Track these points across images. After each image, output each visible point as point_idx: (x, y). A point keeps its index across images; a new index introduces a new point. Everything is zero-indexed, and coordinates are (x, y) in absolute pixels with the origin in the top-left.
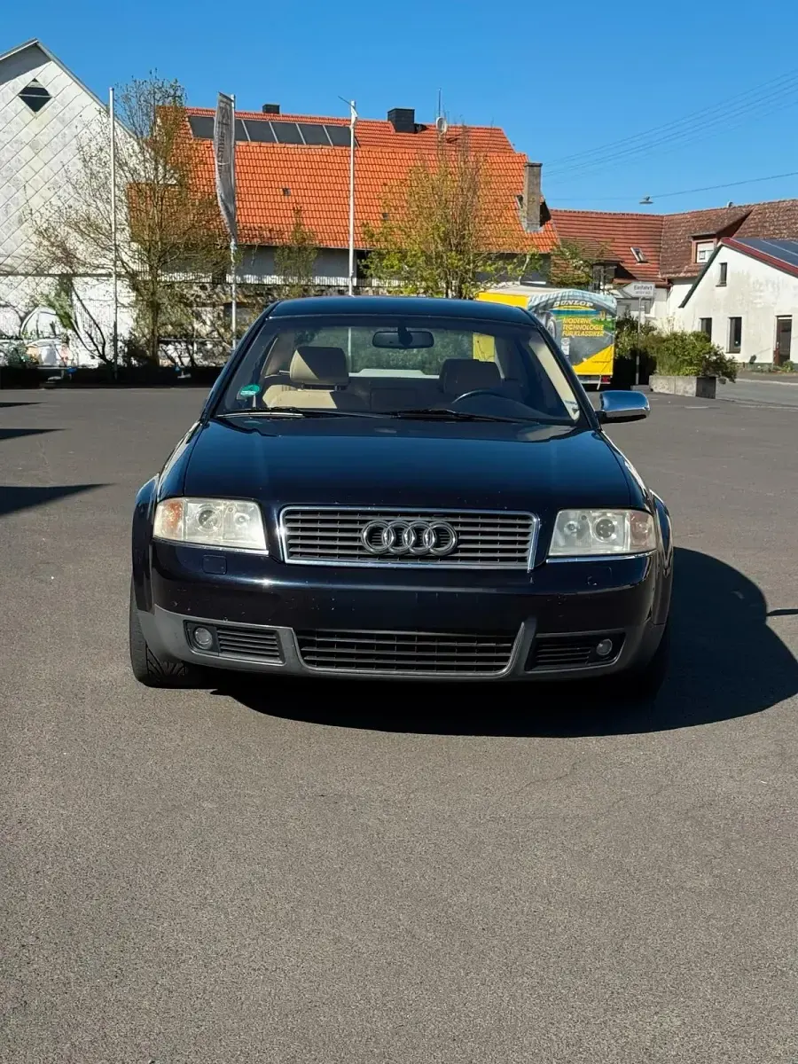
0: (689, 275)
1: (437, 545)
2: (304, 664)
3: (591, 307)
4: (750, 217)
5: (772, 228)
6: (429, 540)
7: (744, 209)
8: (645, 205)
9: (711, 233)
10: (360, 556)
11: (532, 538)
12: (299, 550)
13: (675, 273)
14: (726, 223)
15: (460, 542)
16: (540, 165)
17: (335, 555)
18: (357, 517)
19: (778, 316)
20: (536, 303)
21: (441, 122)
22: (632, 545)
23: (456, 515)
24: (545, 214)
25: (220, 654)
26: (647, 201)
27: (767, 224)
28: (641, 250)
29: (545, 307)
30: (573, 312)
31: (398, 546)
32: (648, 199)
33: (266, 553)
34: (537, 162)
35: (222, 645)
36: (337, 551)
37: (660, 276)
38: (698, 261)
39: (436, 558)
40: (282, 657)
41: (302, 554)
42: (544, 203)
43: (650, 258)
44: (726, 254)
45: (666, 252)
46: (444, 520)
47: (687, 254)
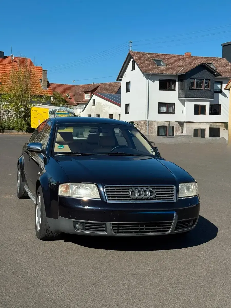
0: (83, 102)
1: (150, 195)
2: (113, 233)
3: (67, 112)
4: (99, 87)
5: (105, 90)
6: (148, 194)
7: (97, 85)
8: (73, 83)
9: (89, 91)
10: (129, 200)
11: (175, 192)
12: (110, 198)
13: (79, 102)
14: (93, 88)
15: (157, 194)
16: (47, 71)
17: (121, 199)
18: (127, 188)
19: (109, 115)
20: (51, 111)
21: (12, 56)
22: (196, 193)
23: (154, 186)
24: (49, 85)
25: (85, 231)
26: (74, 82)
27: (104, 89)
28: (69, 95)
29: (54, 112)
30: (62, 113)
31: (140, 196)
32: (74, 81)
33: (101, 200)
34: (46, 69)
35: (86, 228)
36: (122, 198)
37: (75, 102)
38: (86, 99)
39: (150, 199)
40: (106, 231)
41: (111, 199)
42: (48, 82)
43: (72, 97)
44: (95, 97)
45: (76, 96)
46: (151, 188)
47: (82, 97)
